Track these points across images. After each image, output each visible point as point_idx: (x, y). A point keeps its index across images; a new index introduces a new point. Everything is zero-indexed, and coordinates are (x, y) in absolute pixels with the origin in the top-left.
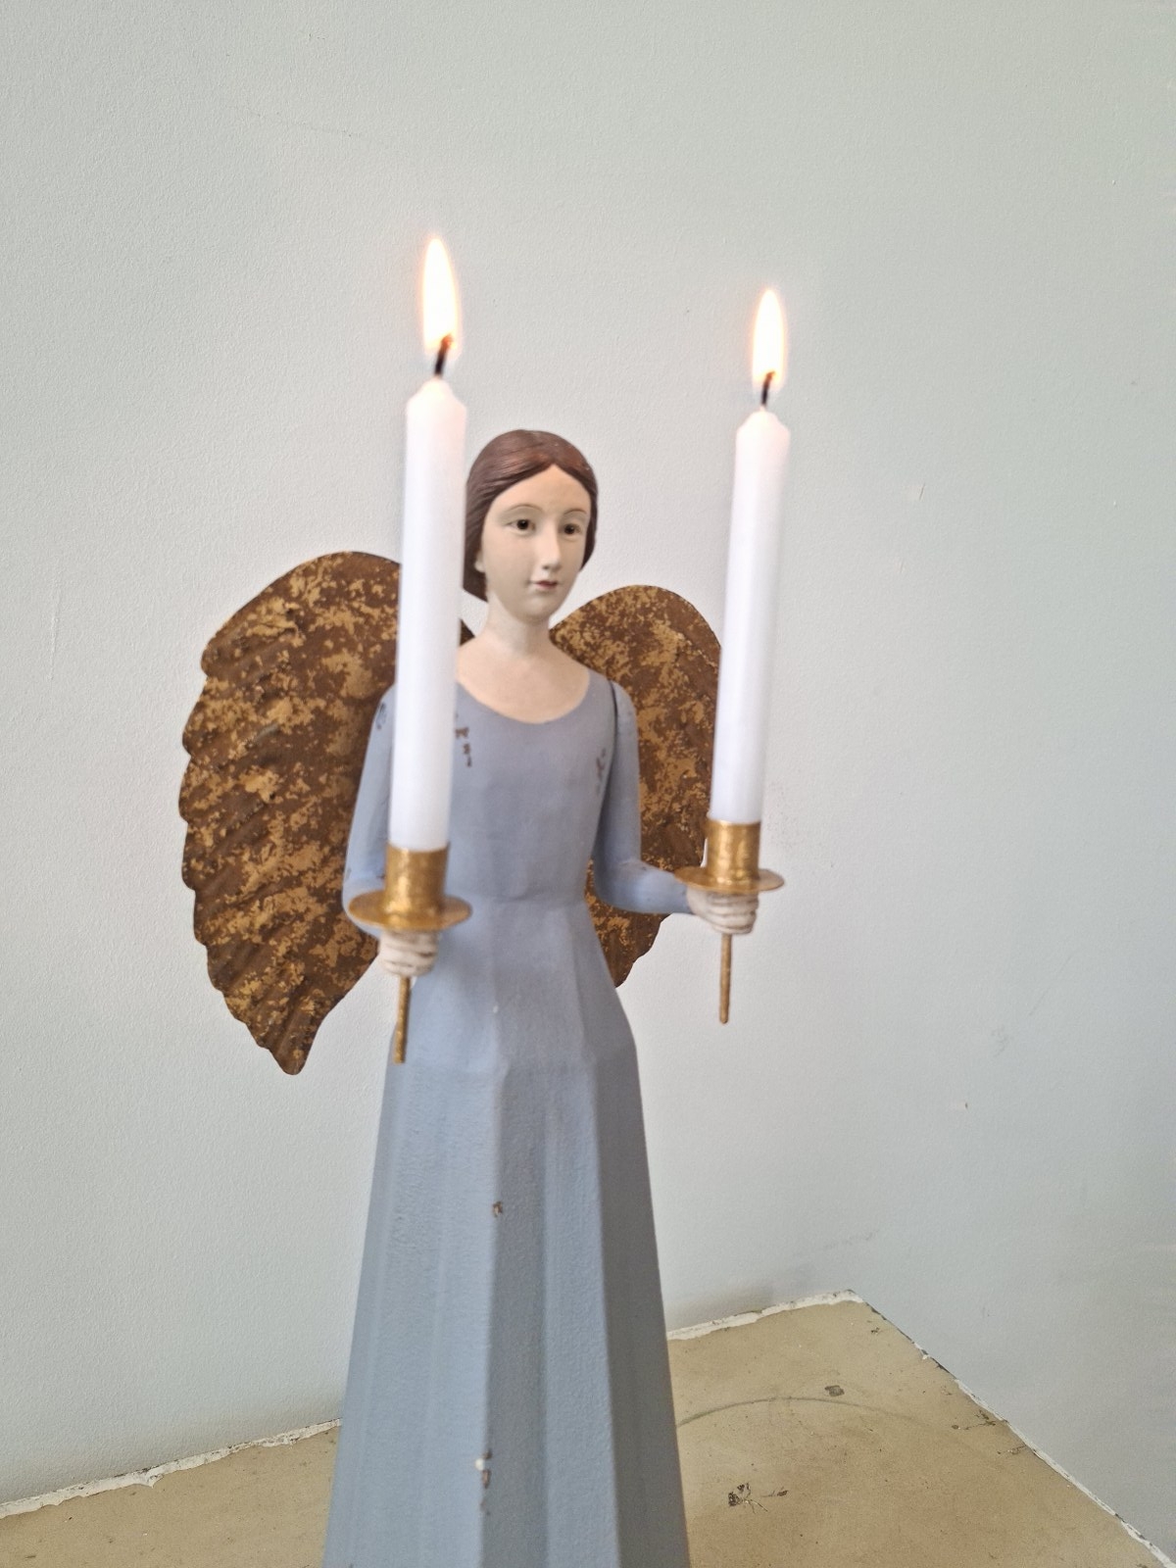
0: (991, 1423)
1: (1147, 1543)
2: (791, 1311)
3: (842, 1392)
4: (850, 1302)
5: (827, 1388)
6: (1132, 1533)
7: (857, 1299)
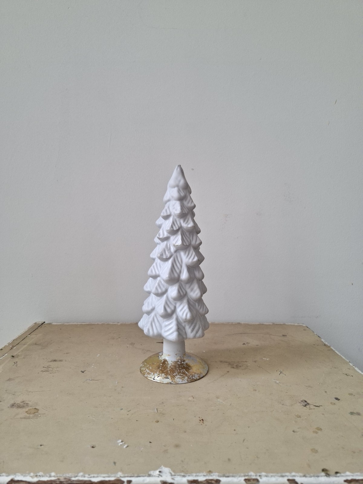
0: (326, 346)
4: (303, 326)
5: (283, 335)
6: (351, 365)
7: (304, 325)
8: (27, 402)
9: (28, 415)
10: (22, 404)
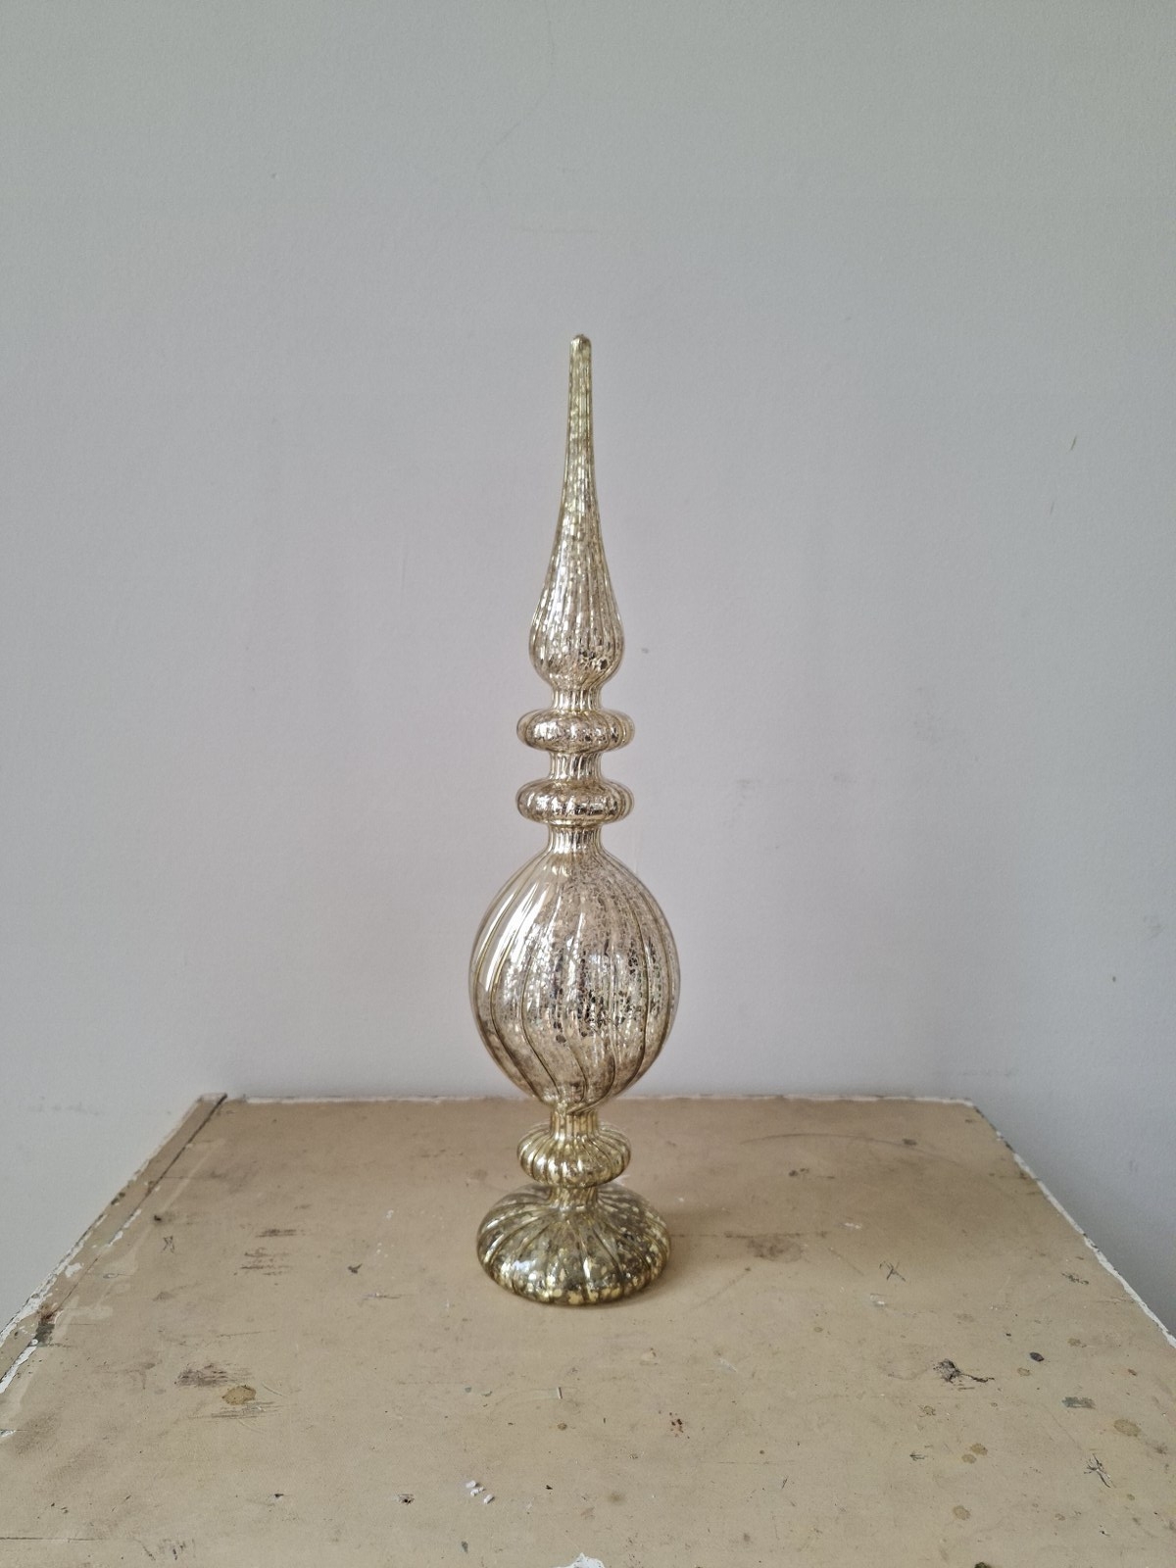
0: (1025, 1178)
1: (1095, 1250)
2: (907, 1102)
3: (915, 1144)
5: (904, 1140)
6: (1088, 1244)
8: (219, 1368)
9: (230, 1408)
10: (208, 1373)
